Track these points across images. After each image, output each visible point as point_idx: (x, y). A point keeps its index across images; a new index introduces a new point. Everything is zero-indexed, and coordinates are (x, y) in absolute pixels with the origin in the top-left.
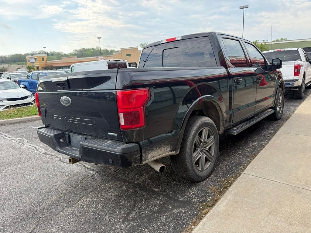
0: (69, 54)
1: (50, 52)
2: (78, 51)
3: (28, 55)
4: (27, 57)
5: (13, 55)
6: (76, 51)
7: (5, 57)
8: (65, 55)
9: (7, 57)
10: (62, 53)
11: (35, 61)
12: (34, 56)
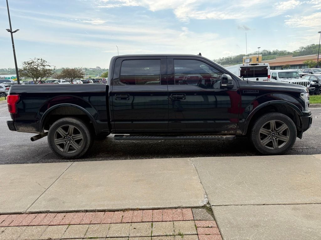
0: (293, 52)
1: (273, 51)
2: (305, 49)
3: (244, 55)
4: (244, 57)
5: (237, 56)
6: (303, 48)
7: (231, 58)
8: (289, 53)
9: (232, 58)
10: (285, 51)
11: (250, 61)
12: (250, 56)
